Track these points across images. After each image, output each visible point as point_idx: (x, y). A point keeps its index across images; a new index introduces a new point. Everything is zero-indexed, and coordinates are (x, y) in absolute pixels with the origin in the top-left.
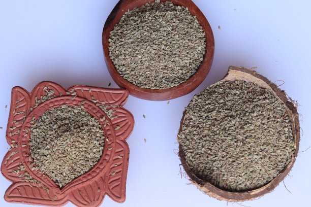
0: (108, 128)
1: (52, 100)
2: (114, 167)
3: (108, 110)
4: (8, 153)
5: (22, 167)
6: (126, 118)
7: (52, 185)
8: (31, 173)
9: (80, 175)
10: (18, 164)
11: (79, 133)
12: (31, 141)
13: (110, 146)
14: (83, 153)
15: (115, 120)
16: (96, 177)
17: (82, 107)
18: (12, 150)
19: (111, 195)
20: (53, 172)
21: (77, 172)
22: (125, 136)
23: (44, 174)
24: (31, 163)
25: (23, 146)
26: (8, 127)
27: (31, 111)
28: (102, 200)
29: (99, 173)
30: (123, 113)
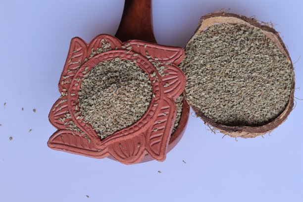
0: (157, 84)
1: (107, 53)
2: (158, 124)
3: (160, 66)
4: (58, 100)
5: (68, 115)
6: (177, 79)
7: (93, 136)
8: (75, 121)
9: (122, 128)
10: (65, 112)
11: (126, 85)
12: (81, 91)
13: (156, 102)
14: (128, 107)
15: (166, 77)
16: (137, 132)
17: (135, 62)
18: (62, 98)
19: (150, 152)
20: (96, 123)
21: (120, 125)
22: (173, 95)
23: (87, 124)
24: (77, 111)
25: (72, 95)
26: (62, 75)
29: (141, 128)
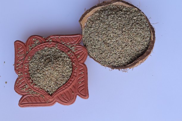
0: (73, 57)
1: (39, 46)
2: (80, 79)
3: (71, 47)
4: (18, 79)
5: (27, 86)
6: (82, 50)
7: (45, 94)
8: (32, 89)
9: (60, 86)
10: (24, 85)
11: (57, 62)
12: (30, 71)
13: (75, 67)
14: (61, 73)
15: (76, 52)
16: (70, 86)
17: (57, 47)
18: (19, 77)
19: (80, 95)
20: (45, 86)
21: (59, 84)
22: (84, 61)
23: (40, 88)
24: (32, 83)
25: (25, 74)
26: (15, 64)
27: (27, 54)
28: (75, 99)
29: (71, 83)
30: (81, 48)
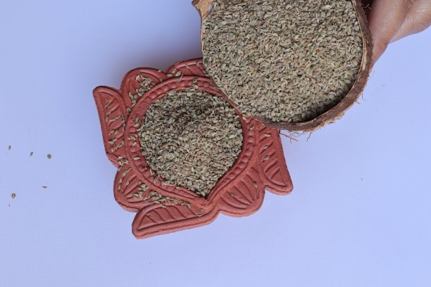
1: (153, 90)
2: (264, 150)
4: (118, 174)
5: (143, 186)
7: (192, 197)
8: (159, 190)
9: (223, 173)
10: (137, 184)
11: (205, 118)
12: (143, 150)
13: (249, 125)
14: (218, 144)
16: (246, 169)
17: (196, 87)
18: (122, 169)
19: (274, 186)
20: (188, 180)
21: (219, 170)
23: (177, 186)
24: (154, 177)
25: (135, 159)
26: (105, 141)
27: (130, 112)
28: (263, 197)
29: (248, 163)
